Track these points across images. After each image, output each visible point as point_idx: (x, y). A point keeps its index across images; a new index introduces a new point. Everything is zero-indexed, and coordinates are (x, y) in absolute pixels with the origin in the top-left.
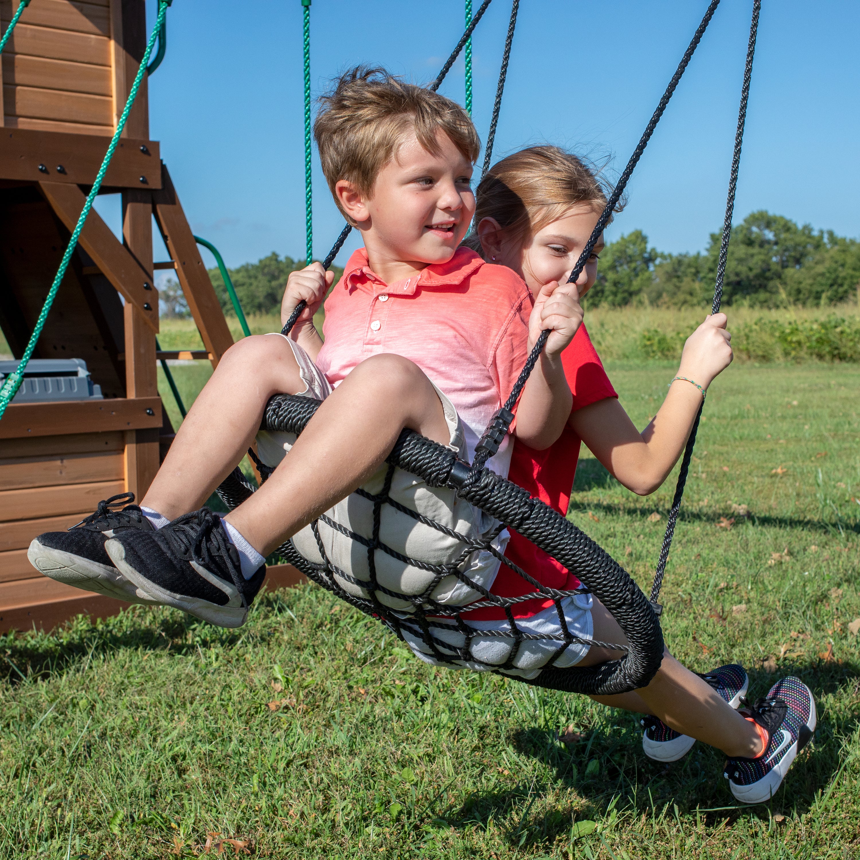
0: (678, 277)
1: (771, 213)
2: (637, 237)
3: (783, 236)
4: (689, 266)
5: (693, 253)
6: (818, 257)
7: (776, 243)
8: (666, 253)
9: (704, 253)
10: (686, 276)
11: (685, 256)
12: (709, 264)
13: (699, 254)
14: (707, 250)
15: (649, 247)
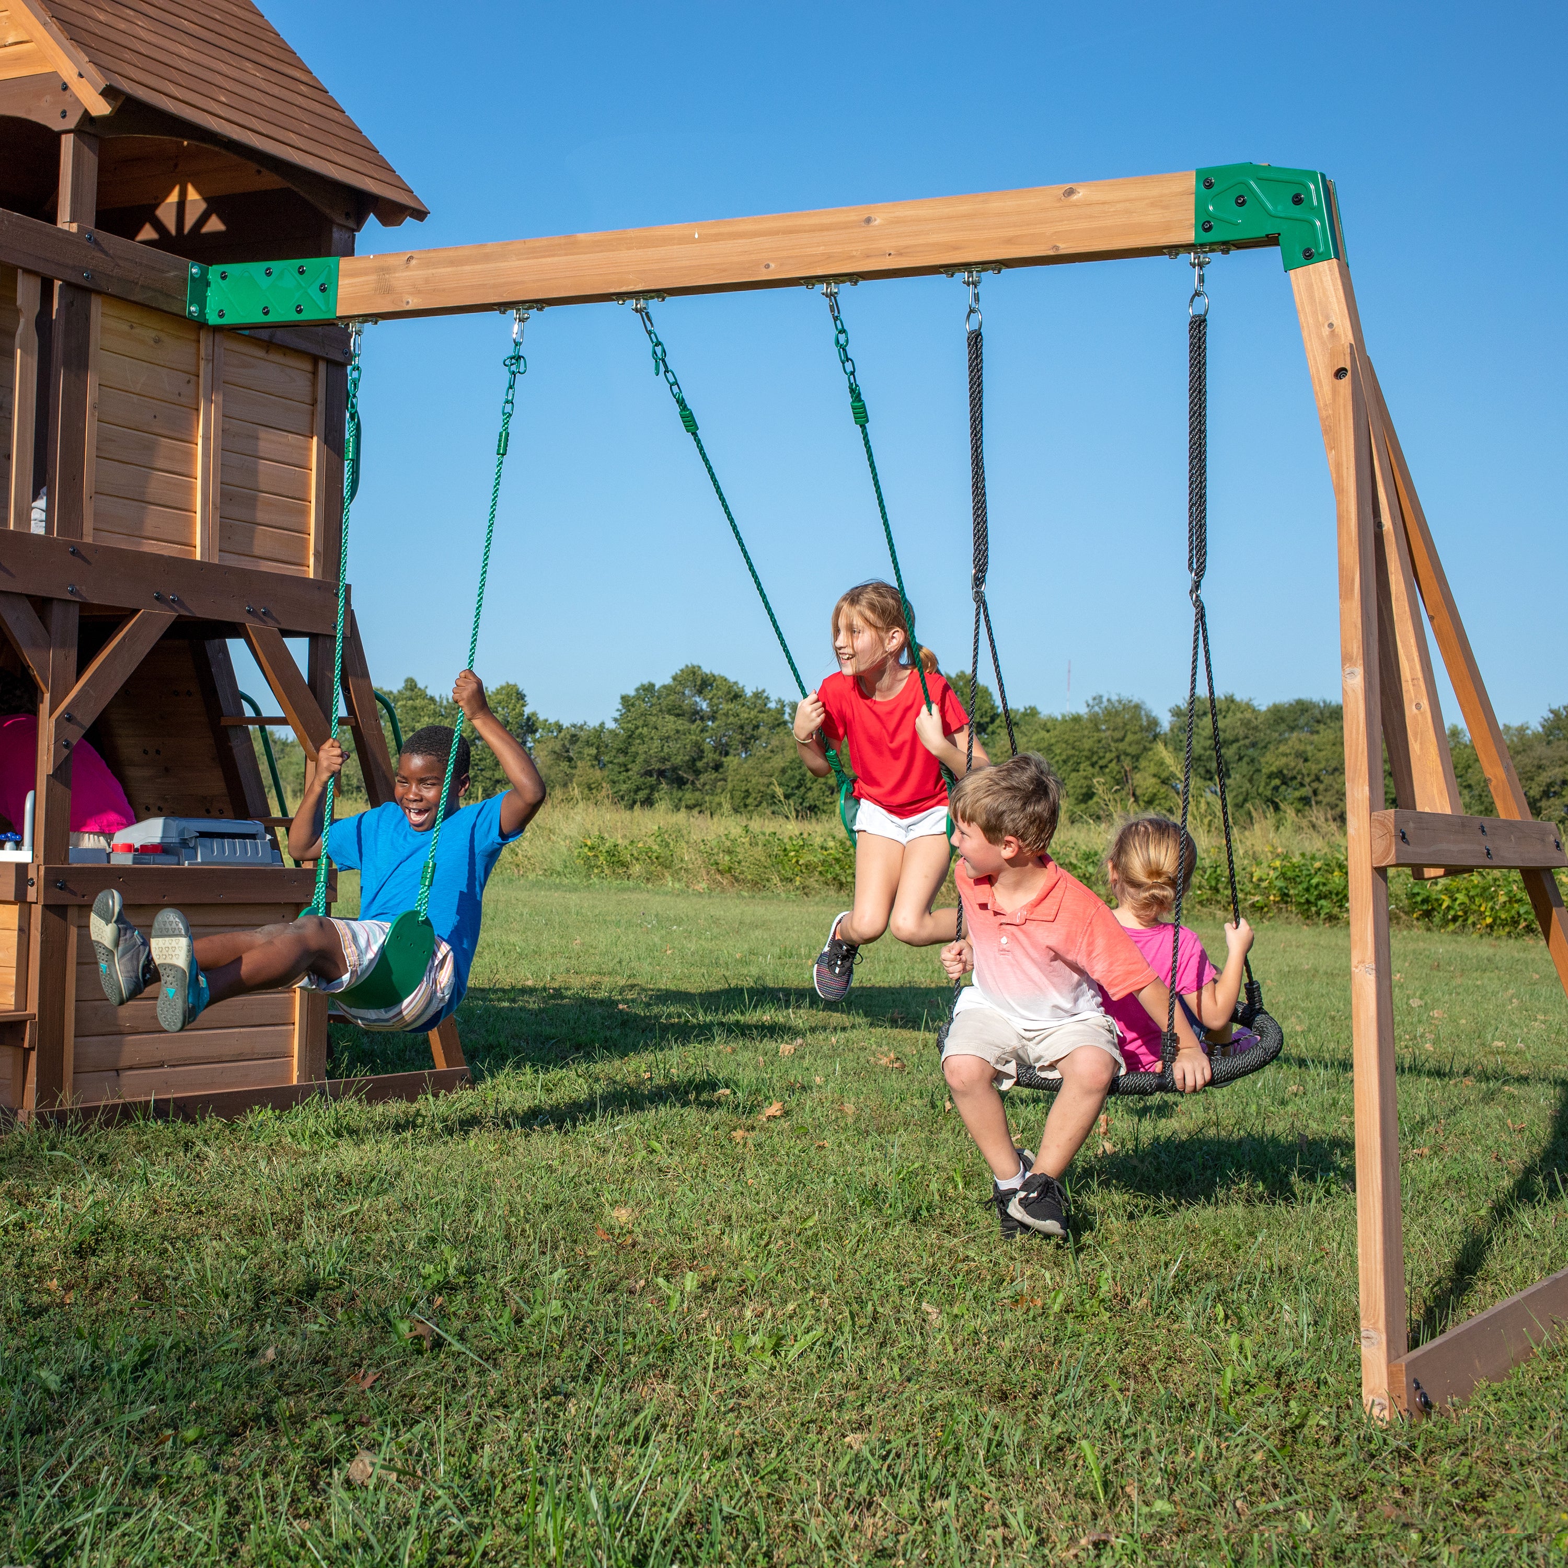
0: (570, 759)
1: (706, 669)
2: (509, 695)
3: (724, 706)
4: (588, 744)
5: (593, 723)
6: (775, 742)
7: (713, 718)
8: (552, 720)
9: (611, 725)
10: (582, 759)
11: (581, 728)
12: (618, 744)
13: (602, 725)
14: (616, 720)
15: (527, 711)
